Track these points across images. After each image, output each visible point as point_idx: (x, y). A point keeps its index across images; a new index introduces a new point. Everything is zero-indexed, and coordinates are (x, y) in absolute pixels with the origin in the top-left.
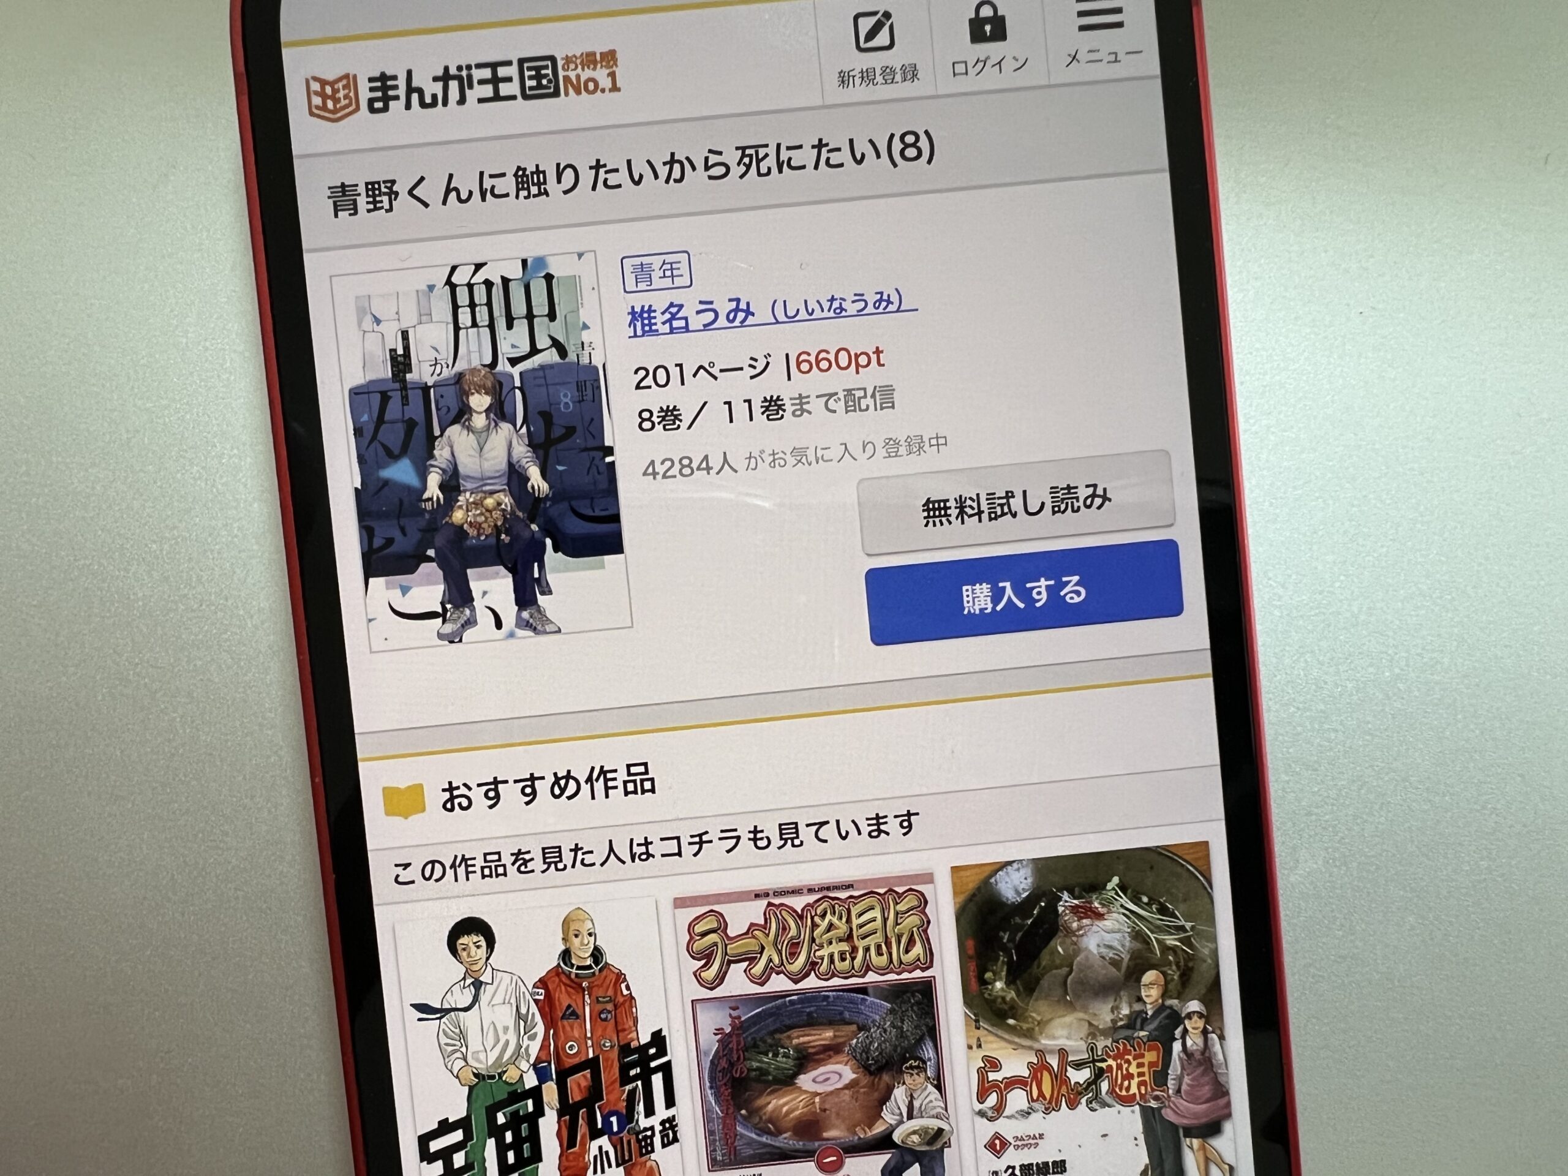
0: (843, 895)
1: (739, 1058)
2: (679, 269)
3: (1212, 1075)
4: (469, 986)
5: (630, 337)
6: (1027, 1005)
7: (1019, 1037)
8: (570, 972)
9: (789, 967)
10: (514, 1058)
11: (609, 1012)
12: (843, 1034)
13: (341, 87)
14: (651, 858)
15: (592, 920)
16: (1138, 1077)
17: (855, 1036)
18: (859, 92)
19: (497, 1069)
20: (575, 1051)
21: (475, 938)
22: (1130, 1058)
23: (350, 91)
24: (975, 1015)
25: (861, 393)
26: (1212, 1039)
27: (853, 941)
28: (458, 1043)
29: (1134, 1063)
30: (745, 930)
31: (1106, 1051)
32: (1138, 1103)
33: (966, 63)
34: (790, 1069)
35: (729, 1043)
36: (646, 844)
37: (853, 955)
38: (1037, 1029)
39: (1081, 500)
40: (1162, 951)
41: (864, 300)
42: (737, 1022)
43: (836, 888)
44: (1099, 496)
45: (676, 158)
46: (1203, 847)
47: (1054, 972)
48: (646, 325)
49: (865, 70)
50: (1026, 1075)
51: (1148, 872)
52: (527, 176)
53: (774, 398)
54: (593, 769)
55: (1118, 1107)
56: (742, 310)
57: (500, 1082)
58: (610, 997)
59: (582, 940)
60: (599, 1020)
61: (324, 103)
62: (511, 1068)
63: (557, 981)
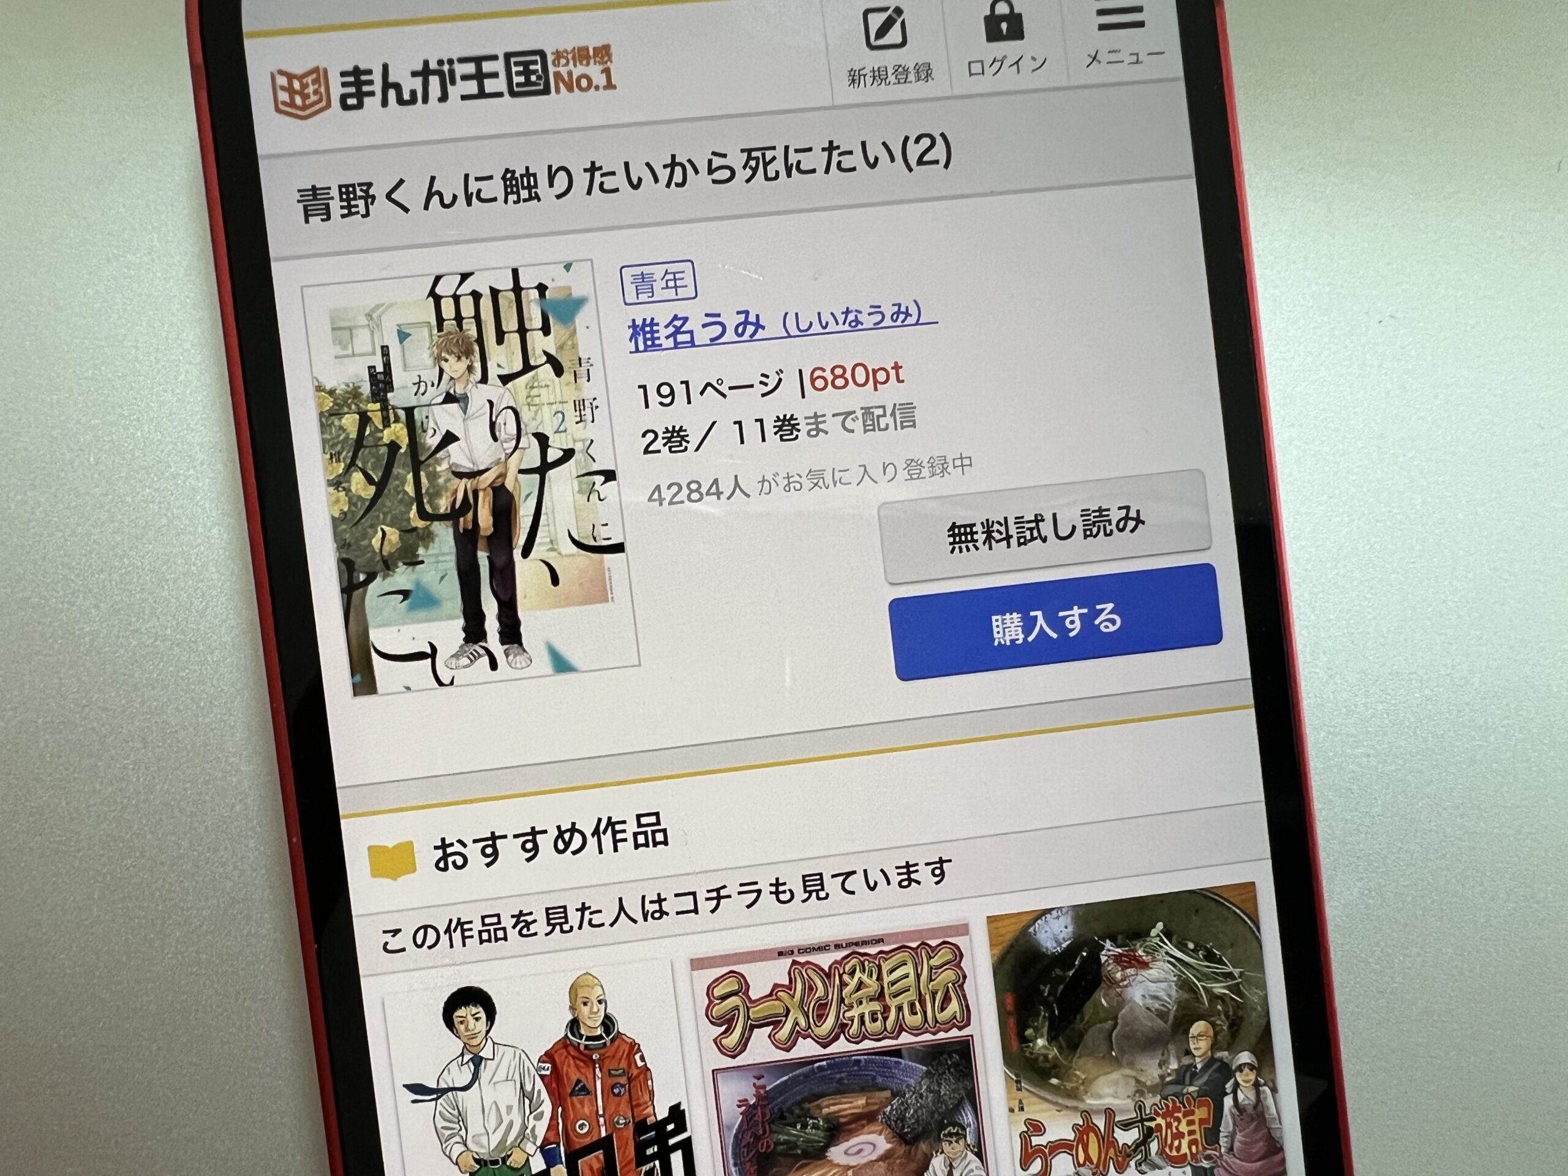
0: (873, 950)
1: (765, 1132)
2: (682, 279)
3: (1266, 1130)
4: (467, 1062)
5: (631, 352)
6: (1071, 1062)
7: (1063, 1096)
8: (579, 1044)
9: (818, 1031)
10: (519, 1141)
11: (623, 1086)
12: (877, 1101)
13: (310, 81)
14: (665, 916)
15: (602, 986)
16: (1189, 1135)
17: (889, 1102)
18: (870, 92)
19: (501, 1152)
20: (585, 1130)
21: (474, 1010)
22: (1180, 1115)
23: (320, 86)
24: (1016, 1076)
25: (880, 412)
26: (1264, 1092)
27: (885, 1000)
28: (457, 1126)
29: (1184, 1122)
30: (768, 992)
31: (1155, 1110)
32: (1189, 1164)
33: (982, 62)
34: (820, 1142)
35: (754, 1115)
36: (660, 900)
37: (884, 1015)
38: (1082, 1088)
39: (1114, 523)
40: (1210, 1001)
41: (881, 313)
42: (762, 1092)
43: (865, 943)
44: (1132, 519)
45: (677, 160)
46: (1249, 888)
47: (1099, 1026)
48: (649, 339)
49: (876, 69)
50: (1072, 1138)
51: (1194, 918)
52: (516, 179)
53: (788, 417)
54: (600, 820)
55: (1170, 1169)
56: (751, 324)
57: (505, 1168)
58: (624, 1069)
59: (592, 1007)
60: (611, 1095)
61: (292, 99)
62: (516, 1151)
63: (565, 1053)
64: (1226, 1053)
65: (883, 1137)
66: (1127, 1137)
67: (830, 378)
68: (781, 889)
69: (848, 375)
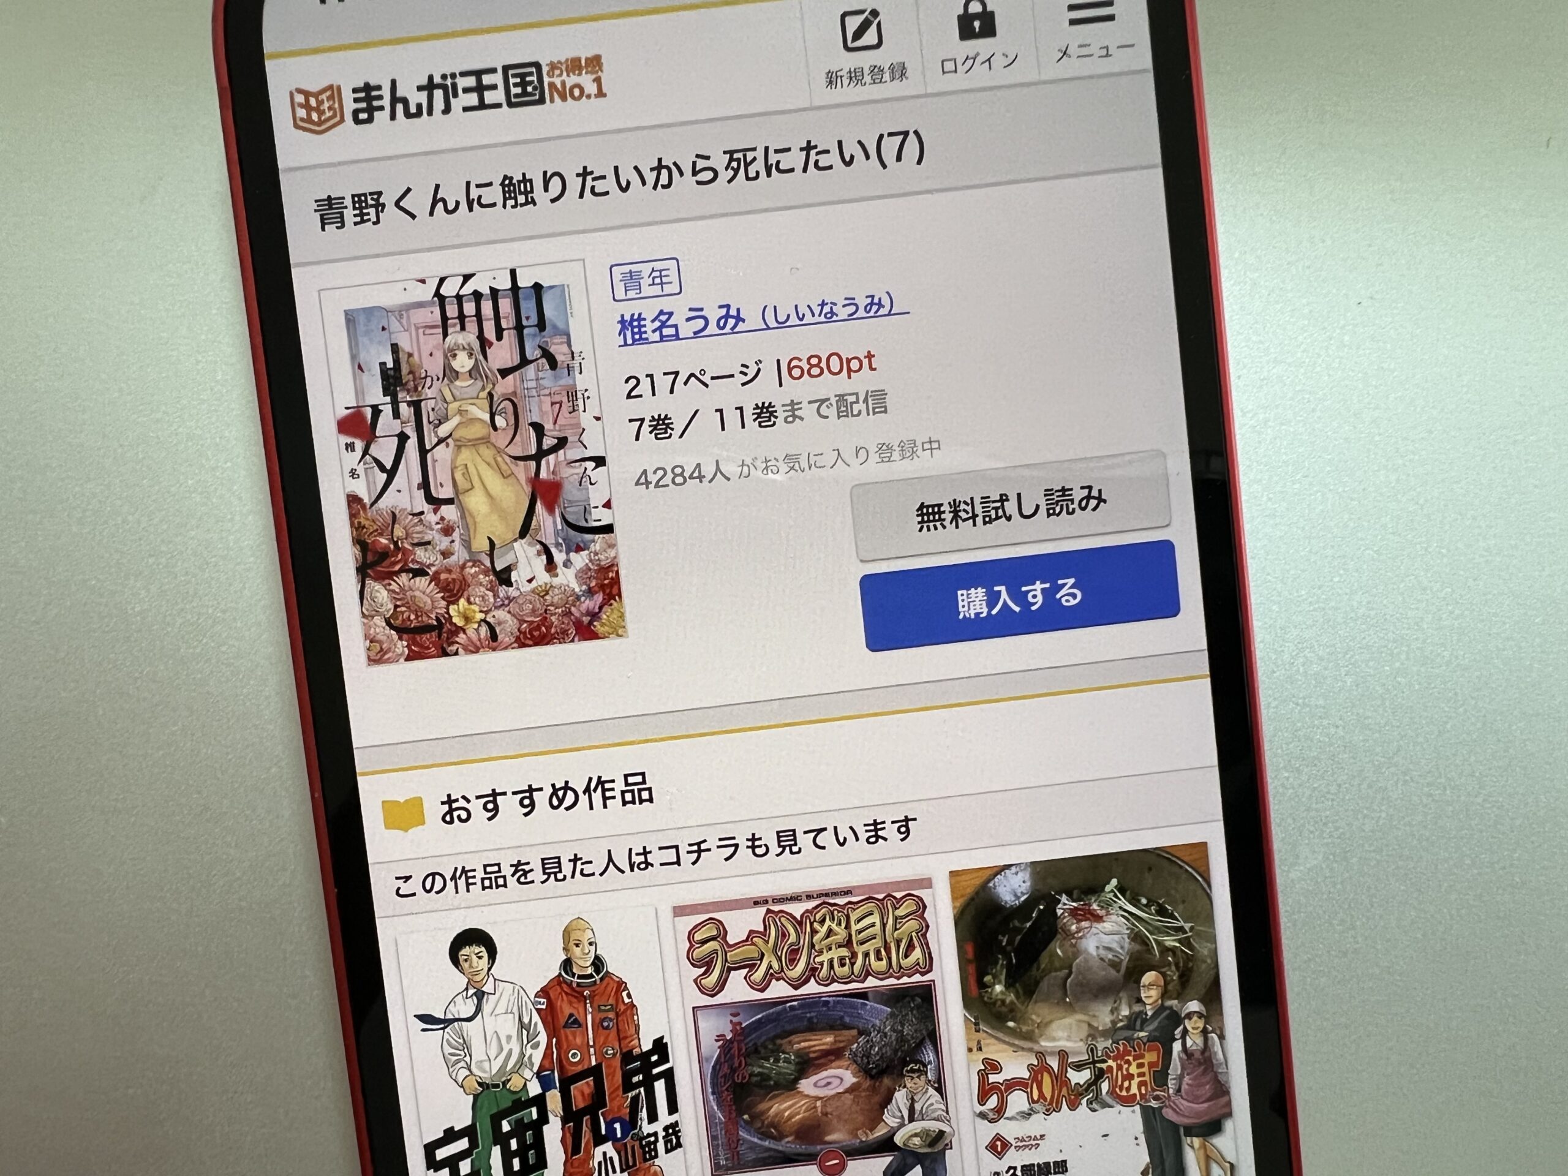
0: (841, 901)
1: (740, 1064)
2: (668, 276)
3: (1213, 1074)
4: (472, 996)
5: (620, 346)
6: (1027, 1007)
7: (1019, 1039)
8: (572, 981)
9: (790, 974)
10: (518, 1067)
11: (611, 1020)
12: (844, 1038)
13: (325, 99)
14: (650, 867)
15: (592, 930)
16: (1138, 1077)
17: (856, 1040)
18: (848, 92)
19: (502, 1077)
20: (578, 1059)
21: (477, 949)
22: (1130, 1058)
23: (334, 103)
24: (975, 1018)
25: (853, 398)
26: (1212, 1039)
27: (852, 947)
28: (462, 1053)
29: (1134, 1064)
30: (744, 938)
31: (1107, 1053)
33: (955, 60)
34: (791, 1075)
35: (731, 1049)
36: (645, 853)
37: (853, 961)
38: (1037, 1031)
39: (1076, 502)
40: (1161, 953)
41: (856, 305)
42: (738, 1028)
43: (835, 894)
44: (1094, 498)
45: (663, 164)
46: (1201, 848)
47: (1054, 974)
48: (636, 333)
49: (852, 70)
50: (1027, 1077)
51: (1147, 874)
52: (514, 185)
53: (766, 405)
54: (590, 779)
55: (1119, 1107)
56: (733, 317)
57: (504, 1091)
58: (611, 1005)
59: (583, 950)
60: (601, 1028)
61: (309, 115)
62: (515, 1077)
63: (559, 990)
64: (1176, 1002)
65: (849, 1072)
66: (1079, 1078)
67: (806, 367)
68: (757, 843)
69: (823, 364)
